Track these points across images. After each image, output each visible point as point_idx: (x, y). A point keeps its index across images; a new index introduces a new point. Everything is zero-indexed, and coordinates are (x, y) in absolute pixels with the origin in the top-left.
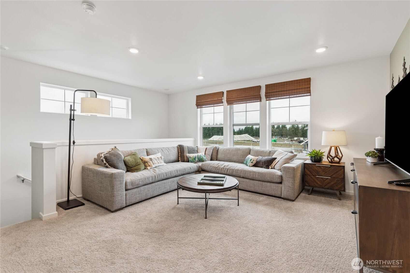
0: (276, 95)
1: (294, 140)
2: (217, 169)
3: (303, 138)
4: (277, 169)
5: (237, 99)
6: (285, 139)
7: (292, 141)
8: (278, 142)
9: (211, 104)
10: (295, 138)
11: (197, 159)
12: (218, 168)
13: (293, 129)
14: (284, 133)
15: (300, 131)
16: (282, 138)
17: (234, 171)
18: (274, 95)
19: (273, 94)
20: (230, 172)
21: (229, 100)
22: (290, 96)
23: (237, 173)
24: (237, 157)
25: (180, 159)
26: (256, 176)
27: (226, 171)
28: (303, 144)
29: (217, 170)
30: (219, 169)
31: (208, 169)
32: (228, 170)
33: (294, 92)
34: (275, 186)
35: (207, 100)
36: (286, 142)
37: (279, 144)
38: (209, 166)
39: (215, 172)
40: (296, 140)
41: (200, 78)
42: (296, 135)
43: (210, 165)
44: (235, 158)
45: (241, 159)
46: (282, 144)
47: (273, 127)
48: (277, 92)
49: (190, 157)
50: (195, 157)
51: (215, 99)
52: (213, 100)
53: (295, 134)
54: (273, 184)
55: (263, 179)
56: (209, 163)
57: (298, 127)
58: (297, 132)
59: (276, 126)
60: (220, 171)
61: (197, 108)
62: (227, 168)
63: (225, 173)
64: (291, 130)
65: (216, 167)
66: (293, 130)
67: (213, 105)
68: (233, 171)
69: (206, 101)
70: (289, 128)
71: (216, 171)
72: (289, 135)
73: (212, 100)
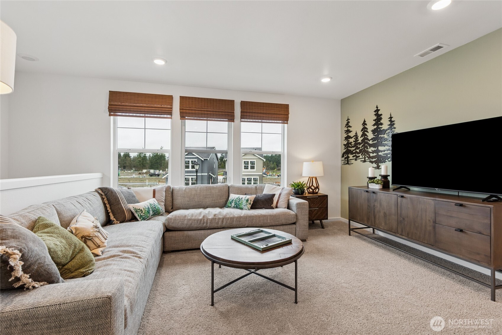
0: (255, 116)
1: (143, 173)
2: (202, 222)
3: (158, 171)
4: (284, 207)
5: (199, 112)
6: (130, 171)
7: (140, 174)
8: (122, 176)
9: (141, 112)
10: (144, 171)
11: (151, 213)
12: (204, 220)
13: (139, 159)
14: (128, 164)
15: (148, 162)
16: (126, 171)
17: (235, 220)
18: (252, 116)
19: (251, 114)
20: (228, 222)
21: (184, 111)
22: (263, 121)
23: (240, 221)
24: (211, 199)
25: (112, 218)
26: (267, 220)
27: (220, 223)
28: (165, 178)
29: (203, 224)
30: (207, 221)
31: (184, 226)
32: (224, 220)
33: (274, 117)
34: (289, 229)
35: (138, 105)
36: (134, 176)
37: (124, 178)
38: (186, 221)
39: (198, 227)
40: (146, 173)
41: (159, 62)
42: (144, 167)
43: (186, 218)
44: (208, 201)
45: (217, 201)
46: (129, 178)
47: (119, 155)
48: (256, 114)
49: (139, 209)
50: (148, 208)
51: (156, 106)
52: (152, 106)
53: (143, 165)
54: (286, 226)
55: (277, 223)
56: (184, 216)
57: (145, 157)
58: (144, 163)
59: (122, 154)
60: (208, 224)
61: (110, 115)
62: (221, 218)
63: (217, 226)
64: (137, 161)
65: (201, 220)
66: (140, 161)
67: (144, 115)
68: (232, 220)
69: (135, 104)
70: (133, 158)
71: (201, 225)
72: (134, 167)
73: (148, 105)
